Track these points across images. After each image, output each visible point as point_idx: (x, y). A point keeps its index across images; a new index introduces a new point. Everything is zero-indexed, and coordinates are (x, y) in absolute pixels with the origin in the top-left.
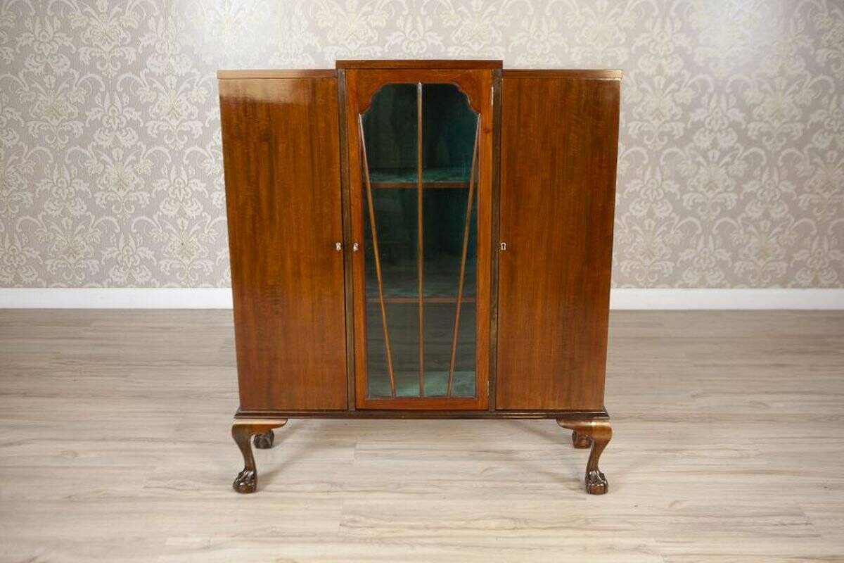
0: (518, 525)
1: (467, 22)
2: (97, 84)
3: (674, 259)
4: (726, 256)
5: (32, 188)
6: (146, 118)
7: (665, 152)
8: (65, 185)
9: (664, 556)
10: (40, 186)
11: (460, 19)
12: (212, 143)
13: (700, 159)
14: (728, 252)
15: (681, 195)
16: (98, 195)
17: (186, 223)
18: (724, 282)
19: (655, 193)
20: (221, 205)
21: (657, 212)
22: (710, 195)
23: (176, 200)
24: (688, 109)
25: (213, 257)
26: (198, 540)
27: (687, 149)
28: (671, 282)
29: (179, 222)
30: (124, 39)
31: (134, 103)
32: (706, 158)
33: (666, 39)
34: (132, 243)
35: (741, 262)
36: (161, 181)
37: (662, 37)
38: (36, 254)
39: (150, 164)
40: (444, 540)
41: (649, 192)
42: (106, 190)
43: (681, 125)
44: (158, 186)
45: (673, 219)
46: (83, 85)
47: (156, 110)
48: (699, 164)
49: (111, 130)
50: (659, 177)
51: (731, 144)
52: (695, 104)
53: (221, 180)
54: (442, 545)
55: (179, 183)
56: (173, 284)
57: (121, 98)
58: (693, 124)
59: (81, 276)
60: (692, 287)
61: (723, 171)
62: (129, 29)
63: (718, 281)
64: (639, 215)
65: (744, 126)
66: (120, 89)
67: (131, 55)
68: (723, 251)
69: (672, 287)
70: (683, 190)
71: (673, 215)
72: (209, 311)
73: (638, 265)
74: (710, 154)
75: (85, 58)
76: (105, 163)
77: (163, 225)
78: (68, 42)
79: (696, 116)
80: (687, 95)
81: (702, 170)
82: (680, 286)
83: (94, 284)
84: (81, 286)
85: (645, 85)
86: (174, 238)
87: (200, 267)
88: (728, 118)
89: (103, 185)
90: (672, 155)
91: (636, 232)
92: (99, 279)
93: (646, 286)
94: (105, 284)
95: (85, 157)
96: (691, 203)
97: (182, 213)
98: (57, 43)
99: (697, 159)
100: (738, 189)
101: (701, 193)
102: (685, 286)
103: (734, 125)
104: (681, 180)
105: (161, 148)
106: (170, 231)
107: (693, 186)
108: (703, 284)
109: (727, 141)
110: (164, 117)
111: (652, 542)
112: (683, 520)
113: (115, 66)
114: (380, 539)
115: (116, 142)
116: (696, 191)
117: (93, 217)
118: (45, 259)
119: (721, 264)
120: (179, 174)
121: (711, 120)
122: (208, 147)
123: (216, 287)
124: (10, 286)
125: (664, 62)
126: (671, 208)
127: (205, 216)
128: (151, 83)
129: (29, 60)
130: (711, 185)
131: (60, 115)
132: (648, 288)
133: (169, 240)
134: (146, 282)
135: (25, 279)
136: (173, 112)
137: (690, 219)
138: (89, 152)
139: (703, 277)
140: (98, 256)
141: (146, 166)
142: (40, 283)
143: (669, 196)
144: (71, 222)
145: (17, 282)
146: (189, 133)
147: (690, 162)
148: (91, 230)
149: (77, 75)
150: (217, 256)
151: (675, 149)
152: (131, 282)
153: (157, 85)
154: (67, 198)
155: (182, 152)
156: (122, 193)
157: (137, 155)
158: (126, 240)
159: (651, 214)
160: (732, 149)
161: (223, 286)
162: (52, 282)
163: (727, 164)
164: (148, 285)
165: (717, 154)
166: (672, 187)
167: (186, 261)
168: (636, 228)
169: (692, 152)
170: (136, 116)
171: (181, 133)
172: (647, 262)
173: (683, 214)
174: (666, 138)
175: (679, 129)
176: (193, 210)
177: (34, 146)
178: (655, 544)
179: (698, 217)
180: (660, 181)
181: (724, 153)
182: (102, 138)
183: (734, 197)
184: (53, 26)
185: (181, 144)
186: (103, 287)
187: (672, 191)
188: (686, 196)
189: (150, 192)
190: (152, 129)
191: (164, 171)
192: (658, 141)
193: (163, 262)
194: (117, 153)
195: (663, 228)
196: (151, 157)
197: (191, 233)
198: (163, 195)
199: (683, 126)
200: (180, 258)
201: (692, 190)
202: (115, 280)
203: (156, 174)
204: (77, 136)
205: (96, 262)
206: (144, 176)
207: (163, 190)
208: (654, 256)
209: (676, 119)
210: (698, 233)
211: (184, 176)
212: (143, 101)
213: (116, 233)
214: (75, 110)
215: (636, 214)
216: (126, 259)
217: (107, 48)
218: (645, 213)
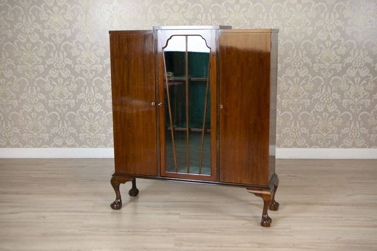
1: (232, 16)
2: (51, 47)
3: (339, 133)
4: (366, 131)
5: (18, 98)
6: (75, 63)
7: (333, 79)
8: (34, 96)
10: (22, 97)
11: (229, 14)
12: (107, 75)
13: (351, 82)
14: (366, 129)
15: (341, 100)
16: (50, 101)
17: (93, 115)
18: (365, 145)
19: (328, 99)
20: (110, 106)
21: (329, 109)
22: (356, 100)
23: (88, 103)
24: (343, 57)
25: (106, 132)
27: (344, 77)
28: (338, 144)
29: (89, 114)
30: (66, 26)
31: (69, 56)
32: (353, 81)
33: (331, 23)
34: (66, 125)
35: (373, 135)
36: (81, 94)
37: (329, 22)
38: (18, 131)
39: (76, 86)
41: (324, 99)
42: (54, 99)
43: (340, 65)
44: (80, 97)
45: (337, 112)
46: (45, 47)
47: (80, 59)
48: (350, 84)
49: (58, 69)
50: (329, 91)
51: (366, 74)
52: (347, 55)
53: (110, 94)
55: (90, 95)
56: (85, 146)
57: (63, 54)
58: (346, 64)
59: (40, 142)
60: (348, 147)
61: (362, 88)
62: (68, 21)
63: (362, 144)
64: (320, 110)
65: (372, 65)
66: (62, 49)
67: (69, 34)
68: (364, 129)
69: (338, 147)
70: (342, 98)
71: (338, 110)
72: (103, 159)
73: (320, 136)
74: (356, 79)
75: (46, 35)
76: (54, 85)
77: (81, 116)
78: (39, 27)
79: (348, 60)
80: (342, 50)
81: (352, 88)
82: (342, 147)
83: (46, 146)
84: (39, 147)
85: (321, 45)
86: (87, 122)
87: (99, 137)
88: (364, 61)
89: (53, 96)
90: (336, 80)
91: (318, 119)
92: (48, 144)
93: (324, 146)
94: (52, 146)
95: (44, 83)
96: (346, 104)
97: (91, 110)
98: (34, 28)
99: (349, 82)
100: (371, 97)
101: (352, 99)
102: (345, 147)
103: (368, 65)
104: (341, 92)
105: (82, 78)
106: (85, 119)
107: (347, 96)
108: (354, 146)
109: (364, 73)
110: (84, 63)
113: (61, 38)
115: (60, 75)
116: (349, 98)
117: (47, 112)
118: (22, 133)
119: (364, 135)
120: (90, 91)
121: (355, 63)
122: (105, 78)
123: (107, 147)
124: (5, 147)
125: (330, 34)
126: (336, 107)
127: (103, 112)
128: (78, 46)
129: (20, 36)
130: (356, 95)
131: (33, 62)
132: (325, 147)
133: (84, 123)
135: (12, 143)
136: (88, 61)
137: (346, 112)
138: (47, 80)
139: (354, 142)
140: (49, 132)
141: (74, 87)
142: (19, 145)
143: (335, 101)
144: (36, 115)
145: (8, 145)
146: (96, 71)
147: (345, 83)
148: (46, 119)
149: (42, 43)
150: (107, 131)
151: (337, 77)
152: (64, 145)
153: (81, 47)
154: (35, 103)
155: (92, 80)
156: (62, 100)
157: (70, 81)
158: (63, 123)
159: (326, 110)
160: (367, 77)
161: (110, 147)
162: (25, 145)
163: (364, 85)
164: (73, 146)
165: (359, 79)
166: (337, 96)
167: (92, 134)
168: (318, 117)
169: (346, 78)
170: (70, 62)
171: (92, 71)
172: (325, 134)
173: (342, 110)
174: (333, 72)
175: (339, 67)
176: (96, 109)
177: (20, 77)
179: (351, 112)
180: (330, 93)
181: (362, 79)
182: (53, 73)
183: (369, 101)
184: (32, 20)
185: (91, 76)
186: (50, 147)
187: (337, 98)
188: (344, 101)
189: (75, 100)
190: (77, 69)
191: (83, 89)
192: (329, 74)
193: (81, 135)
194: (60, 80)
195: (332, 117)
196: (76, 82)
197: (95, 120)
198: (82, 101)
199: (341, 65)
200: (89, 132)
201: (347, 97)
202: (57, 143)
203: (79, 91)
204: (41, 72)
205: (47, 135)
206: (73, 92)
207: (82, 98)
208: (328, 131)
209: (338, 62)
210: (351, 119)
211: (92, 91)
212: (74, 55)
213: (58, 120)
214: (40, 60)
215: (318, 110)
216: (62, 133)
217: (57, 30)
218: (323, 109)
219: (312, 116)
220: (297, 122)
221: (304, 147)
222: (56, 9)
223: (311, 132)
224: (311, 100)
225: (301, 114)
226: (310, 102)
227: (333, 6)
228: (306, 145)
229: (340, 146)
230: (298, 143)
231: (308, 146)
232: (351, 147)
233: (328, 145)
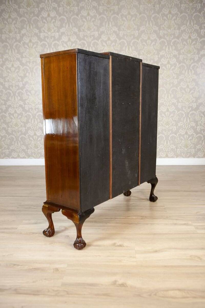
0: (143, 218)
2: (10, 94)
6: (25, 104)
7: (190, 113)
9: (194, 226)
16: (9, 129)
17: (36, 137)
21: (189, 132)
23: (34, 130)
24: (198, 99)
26: (33, 221)
27: (198, 112)
28: (194, 156)
29: (34, 137)
30: (19, 80)
31: (21, 99)
33: (189, 77)
34: (19, 144)
37: (188, 76)
40: (118, 222)
41: (186, 126)
42: (12, 127)
44: (28, 125)
46: (6, 94)
47: (28, 101)
48: (202, 117)
49: (14, 108)
50: (188, 121)
52: (200, 97)
54: (117, 223)
55: (35, 124)
56: (32, 157)
57: (17, 98)
58: (199, 104)
59: (3, 155)
60: (201, 158)
62: (21, 76)
66: (17, 95)
67: (21, 85)
69: (195, 158)
70: (197, 125)
71: (194, 133)
73: (183, 150)
75: (7, 86)
76: (11, 118)
78: (2, 81)
79: (200, 101)
80: (197, 94)
81: (203, 119)
82: (197, 157)
83: (7, 157)
84: (3, 158)
85: (183, 91)
86: (33, 142)
87: (40, 152)
89: (11, 125)
90: (193, 114)
92: (8, 156)
94: (10, 157)
95: (5, 117)
96: (200, 129)
97: (35, 134)
99: (201, 115)
101: (203, 126)
102: (199, 157)
104: (196, 122)
105: (30, 114)
106: (31, 140)
110: (31, 103)
111: (190, 223)
112: (200, 217)
113: (16, 88)
114: (95, 221)
115: (15, 112)
116: (201, 125)
117: (7, 136)
120: (34, 121)
125: (189, 84)
126: (193, 131)
128: (27, 93)
132: (186, 158)
133: (31, 143)
134: (23, 157)
136: (33, 102)
137: (199, 135)
138: (7, 115)
140: (8, 148)
141: (24, 119)
143: (192, 127)
148: (6, 140)
149: (4, 91)
151: (194, 112)
152: (19, 157)
153: (29, 93)
155: (35, 115)
156: (16, 128)
157: (22, 116)
158: (18, 143)
167: (36, 150)
168: (182, 138)
170: (22, 103)
171: (35, 109)
172: (186, 149)
173: (197, 133)
174: (191, 108)
175: (194, 105)
178: (191, 223)
179: (202, 134)
180: (189, 122)
182: (11, 110)
185: (35, 112)
186: (10, 158)
187: (193, 125)
188: (198, 127)
189: (25, 127)
190: (27, 108)
191: (30, 121)
192: (188, 109)
193: (29, 150)
194: (16, 115)
195: (191, 138)
196: (26, 116)
197: (38, 140)
198: (29, 128)
199: (196, 104)
200: (34, 149)
201: (200, 125)
202: (14, 156)
203: (27, 122)
204: (3, 110)
205: (8, 150)
206: (24, 122)
207: (29, 127)
208: (188, 147)
209: (194, 102)
210: (202, 139)
211: (36, 122)
212: (24, 99)
213: (14, 141)
214: (3, 102)
215: (182, 133)
216: (17, 149)
217: (14, 82)
218: (184, 133)
219: (178, 137)
220: (168, 141)
221: (173, 157)
222: (13, 69)
223: (177, 148)
224: (177, 127)
225: (171, 136)
226: (176, 128)
227: (190, 65)
228: (174, 156)
229: (196, 157)
230: (169, 155)
231: (175, 157)
232: (202, 158)
233: (188, 156)
